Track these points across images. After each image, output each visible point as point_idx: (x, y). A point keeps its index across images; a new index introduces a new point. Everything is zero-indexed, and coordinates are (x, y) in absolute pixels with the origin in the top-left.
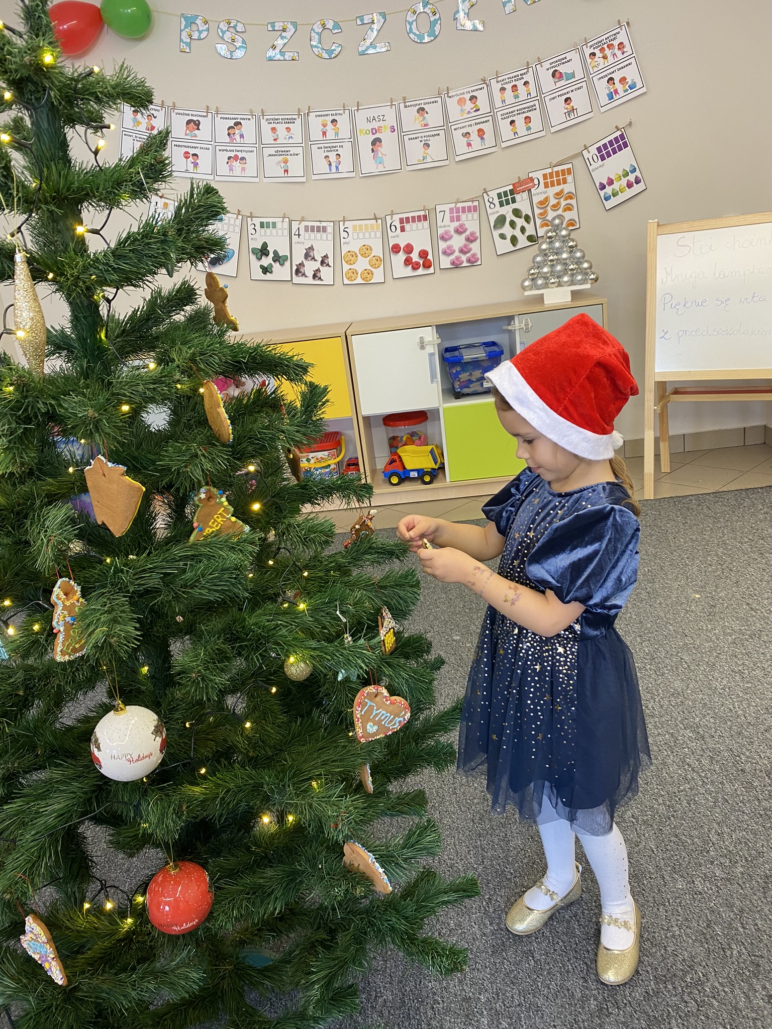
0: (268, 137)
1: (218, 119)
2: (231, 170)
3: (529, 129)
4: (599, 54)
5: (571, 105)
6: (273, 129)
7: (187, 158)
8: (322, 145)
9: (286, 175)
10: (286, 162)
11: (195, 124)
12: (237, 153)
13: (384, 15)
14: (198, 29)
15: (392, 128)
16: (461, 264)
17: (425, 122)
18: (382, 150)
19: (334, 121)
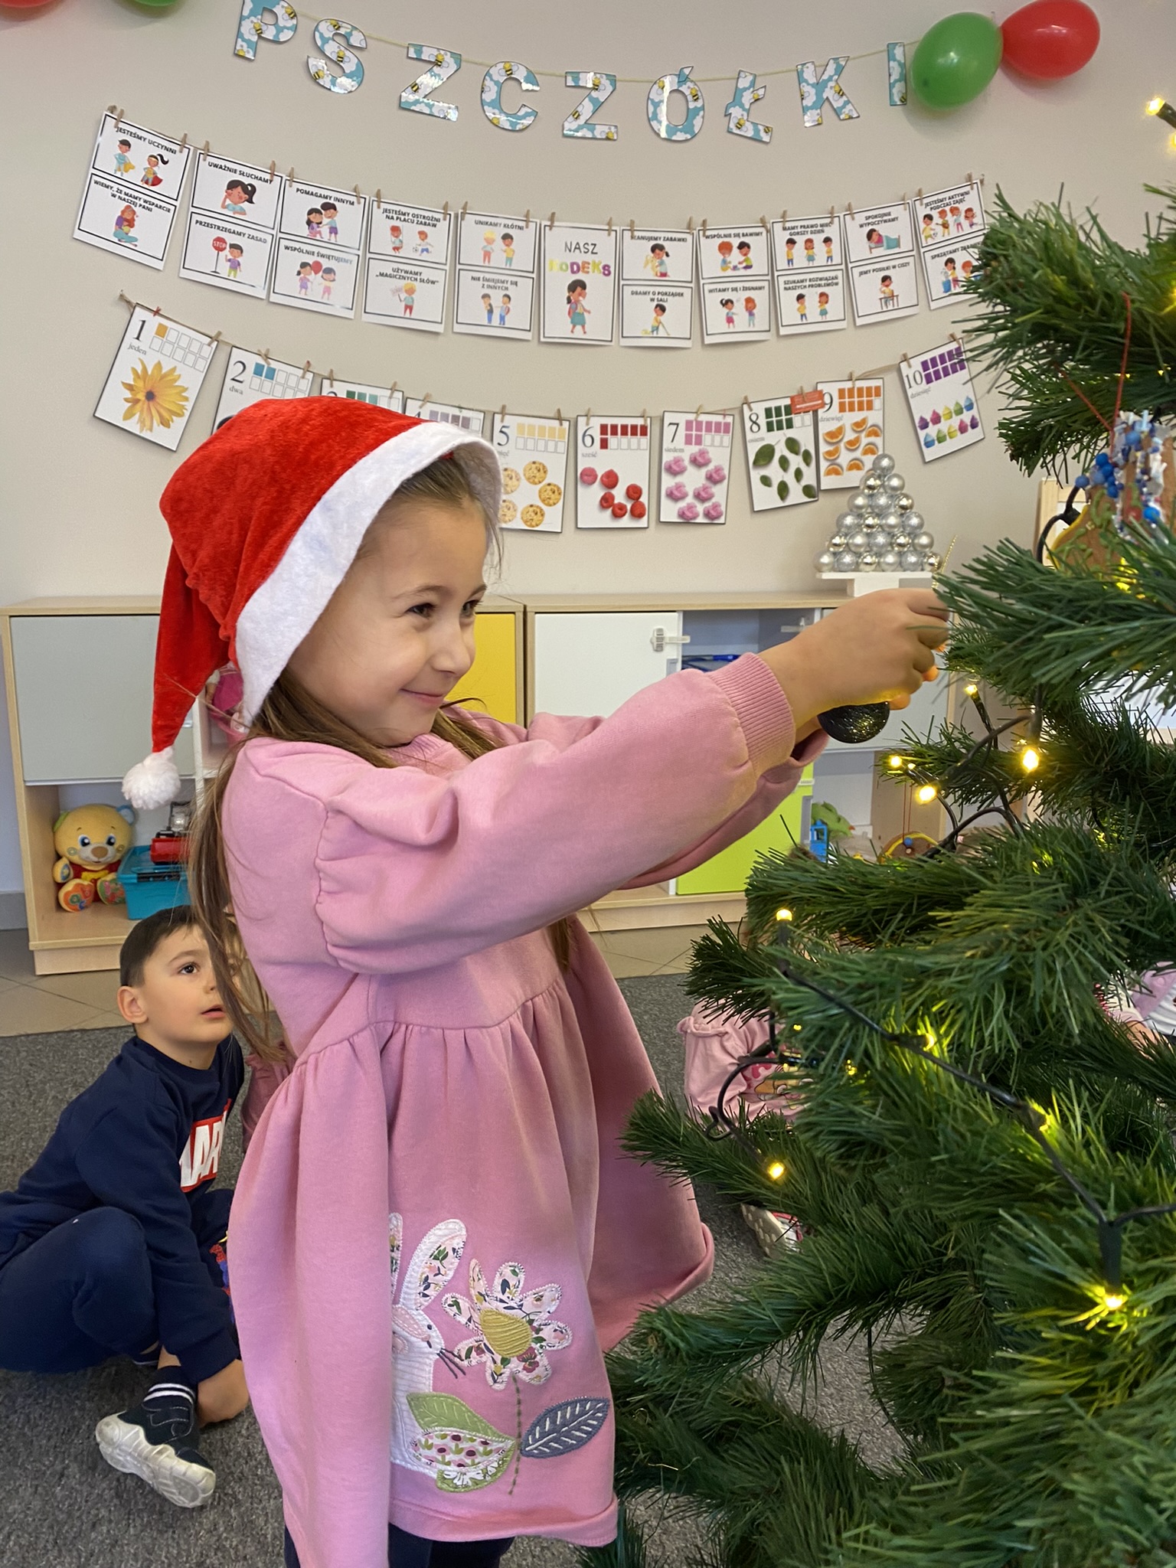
0: (382, 241)
1: (291, 191)
2: (304, 286)
3: (824, 313)
4: (937, 219)
5: (891, 287)
6: (395, 230)
7: (219, 249)
8: (481, 275)
9: (408, 315)
10: (411, 291)
11: (245, 190)
12: (320, 259)
13: (613, 80)
14: (276, 24)
15: (606, 268)
16: (695, 518)
17: (663, 271)
18: (586, 302)
19: (507, 237)
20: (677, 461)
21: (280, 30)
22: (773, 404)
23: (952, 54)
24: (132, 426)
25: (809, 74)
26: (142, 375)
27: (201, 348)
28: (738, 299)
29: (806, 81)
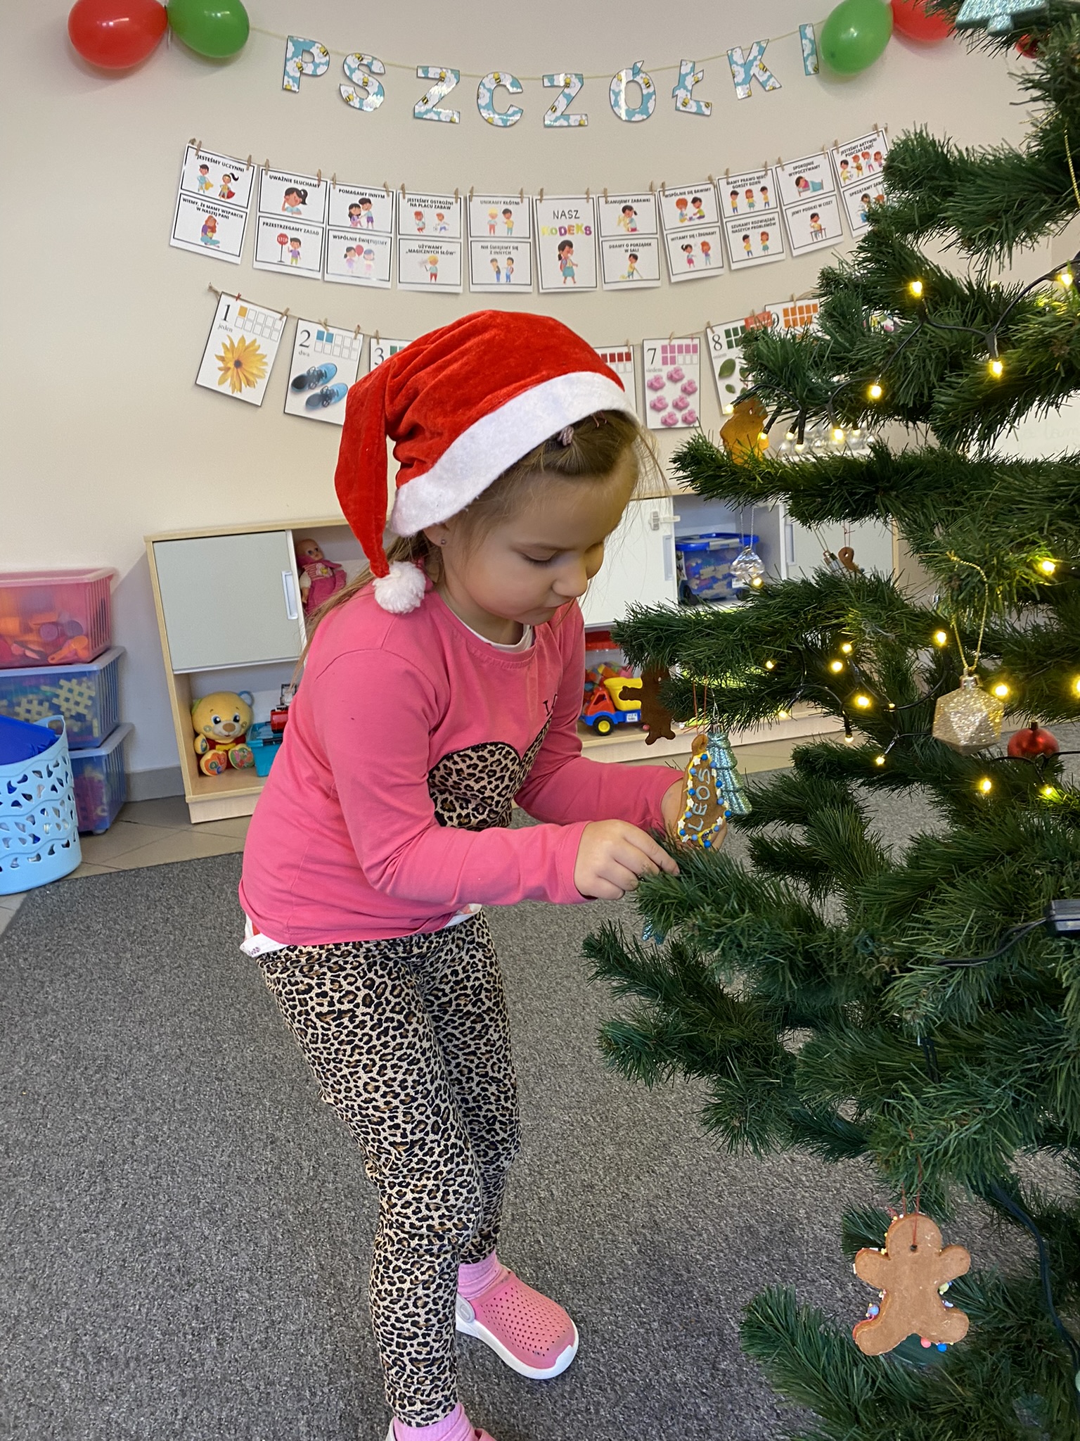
1: (334, 192)
2: (350, 266)
3: (766, 248)
4: (852, 163)
5: (819, 222)
6: (418, 215)
8: (489, 244)
9: (433, 282)
10: (434, 262)
11: (299, 194)
13: (581, 78)
14: (313, 61)
15: (587, 229)
16: (675, 424)
17: (633, 226)
18: (573, 258)
19: (506, 212)
20: (657, 379)
21: (317, 66)
22: (731, 326)
23: (852, 30)
24: (226, 389)
25: (738, 57)
26: (231, 349)
27: (274, 323)
28: (696, 243)
29: (736, 63)
